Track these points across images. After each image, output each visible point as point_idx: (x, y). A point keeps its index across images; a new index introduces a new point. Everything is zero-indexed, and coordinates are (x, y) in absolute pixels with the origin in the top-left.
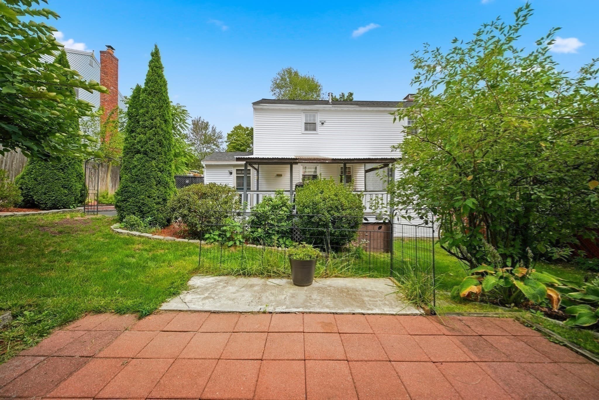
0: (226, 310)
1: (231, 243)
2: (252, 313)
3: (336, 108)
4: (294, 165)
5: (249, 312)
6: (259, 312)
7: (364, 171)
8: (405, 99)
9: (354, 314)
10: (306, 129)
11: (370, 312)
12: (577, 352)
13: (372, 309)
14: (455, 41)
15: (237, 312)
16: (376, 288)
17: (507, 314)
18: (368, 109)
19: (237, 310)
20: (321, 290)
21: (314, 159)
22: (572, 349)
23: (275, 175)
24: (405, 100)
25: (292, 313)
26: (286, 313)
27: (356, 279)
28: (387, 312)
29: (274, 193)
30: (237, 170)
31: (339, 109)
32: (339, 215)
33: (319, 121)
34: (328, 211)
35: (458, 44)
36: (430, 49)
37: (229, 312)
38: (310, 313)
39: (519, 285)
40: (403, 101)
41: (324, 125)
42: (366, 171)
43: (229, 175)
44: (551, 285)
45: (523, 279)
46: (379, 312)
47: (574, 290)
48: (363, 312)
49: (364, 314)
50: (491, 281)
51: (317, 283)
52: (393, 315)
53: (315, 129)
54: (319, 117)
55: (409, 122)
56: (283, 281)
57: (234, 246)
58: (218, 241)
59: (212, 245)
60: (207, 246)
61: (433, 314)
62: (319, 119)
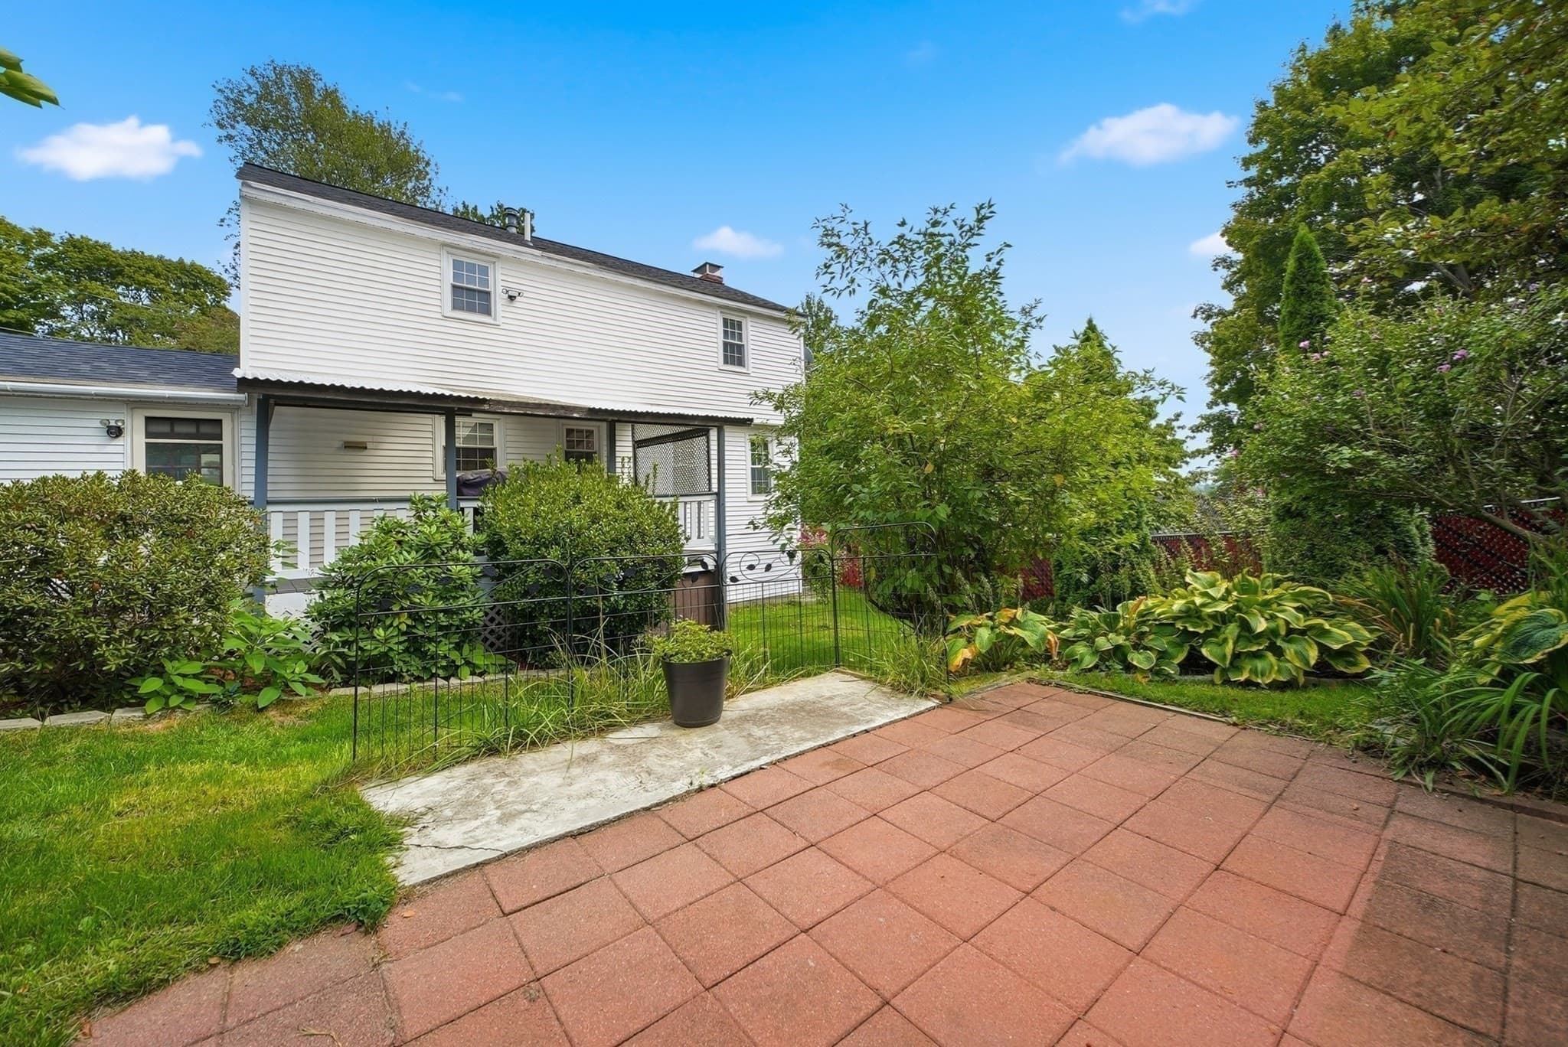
0: (611, 815)
1: (267, 696)
2: (674, 799)
3: (554, 263)
4: (458, 419)
5: (665, 802)
6: (688, 792)
7: (631, 444)
8: (695, 271)
9: (854, 736)
10: (456, 306)
11: (873, 725)
12: (1103, 696)
13: (872, 720)
14: (903, 224)
15: (638, 811)
16: (838, 690)
17: (1016, 678)
18: (639, 283)
19: (639, 807)
20: (755, 718)
21: (539, 406)
22: (1096, 694)
23: (338, 444)
24: (698, 276)
25: (753, 771)
26: (742, 775)
27: (784, 687)
28: (896, 718)
29: (407, 505)
30: (148, 420)
31: (560, 265)
32: (638, 558)
33: (499, 289)
34: (612, 550)
35: (904, 230)
36: (850, 218)
37: (619, 818)
38: (785, 759)
39: (1014, 630)
40: (691, 274)
41: (516, 304)
42: (638, 444)
43: (105, 440)
44: (1045, 625)
45: (1015, 624)
46: (887, 720)
47: (1065, 628)
48: (863, 728)
49: (867, 731)
50: (985, 634)
51: (735, 707)
52: (905, 719)
53: (487, 311)
54: (499, 277)
55: (726, 333)
56: (651, 730)
57: (279, 703)
58: (203, 697)
59: (176, 720)
60: (156, 728)
61: (949, 700)
62: (500, 284)
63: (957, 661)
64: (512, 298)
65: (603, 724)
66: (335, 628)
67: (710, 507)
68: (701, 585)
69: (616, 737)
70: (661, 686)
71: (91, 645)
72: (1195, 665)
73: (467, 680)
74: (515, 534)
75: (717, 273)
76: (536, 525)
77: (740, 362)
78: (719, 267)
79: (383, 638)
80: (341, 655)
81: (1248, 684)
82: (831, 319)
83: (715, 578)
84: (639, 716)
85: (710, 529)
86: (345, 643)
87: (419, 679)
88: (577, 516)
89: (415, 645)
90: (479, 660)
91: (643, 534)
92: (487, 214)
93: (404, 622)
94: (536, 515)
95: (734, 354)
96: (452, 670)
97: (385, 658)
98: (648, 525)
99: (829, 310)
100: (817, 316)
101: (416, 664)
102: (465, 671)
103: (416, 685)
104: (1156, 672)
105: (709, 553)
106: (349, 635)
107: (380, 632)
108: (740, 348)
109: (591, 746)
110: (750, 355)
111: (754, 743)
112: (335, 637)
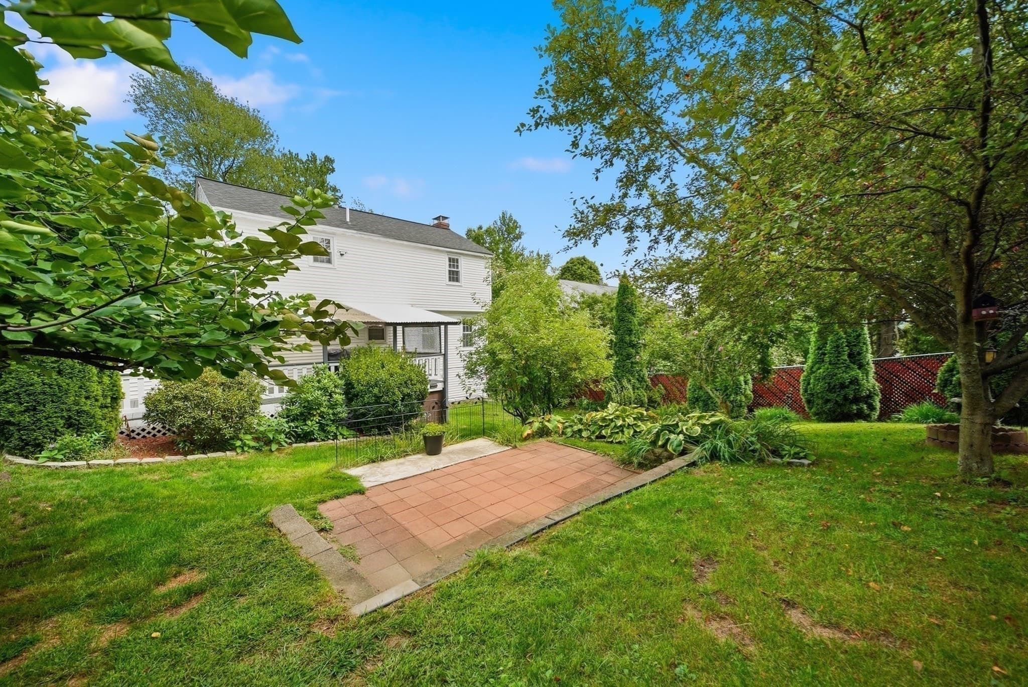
1: (274, 447)
8: (433, 221)
9: (481, 457)
10: (315, 260)
13: (488, 453)
16: (481, 444)
17: (543, 441)
20: (452, 452)
22: (565, 445)
25: (450, 466)
27: (463, 443)
28: (497, 452)
29: (307, 366)
31: (366, 237)
33: (336, 251)
39: (547, 424)
41: (344, 257)
44: (559, 422)
45: (549, 421)
46: (493, 453)
50: (536, 425)
51: (444, 450)
52: (500, 452)
53: (329, 261)
54: (336, 244)
55: (450, 265)
56: (419, 456)
57: (278, 450)
58: (253, 448)
59: (246, 455)
60: (241, 458)
61: (515, 447)
62: (336, 248)
63: (525, 434)
64: (342, 255)
65: (405, 454)
66: (292, 421)
67: (441, 359)
68: (436, 398)
69: (408, 458)
70: (422, 443)
71: (220, 429)
72: (601, 437)
73: (341, 441)
74: (358, 382)
75: (446, 221)
76: (367, 378)
77: (457, 280)
78: (447, 218)
79: (312, 425)
80: (295, 432)
81: (612, 442)
82: (516, 227)
83: (443, 393)
84: (415, 451)
85: (441, 372)
86: (297, 427)
87: (323, 440)
88: (383, 374)
89: (322, 427)
90: (345, 433)
91: (411, 380)
92: (304, 159)
93: (317, 418)
94: (367, 374)
95: (454, 276)
96: (335, 437)
97: (312, 433)
98: (413, 376)
99: (515, 222)
100: (508, 225)
101: (322, 435)
102: (340, 437)
103: (322, 443)
104: (589, 438)
105: (440, 382)
106: (297, 424)
107: (309, 423)
108: (457, 273)
109: (402, 460)
110: (462, 276)
111: (451, 459)
112: (292, 424)
